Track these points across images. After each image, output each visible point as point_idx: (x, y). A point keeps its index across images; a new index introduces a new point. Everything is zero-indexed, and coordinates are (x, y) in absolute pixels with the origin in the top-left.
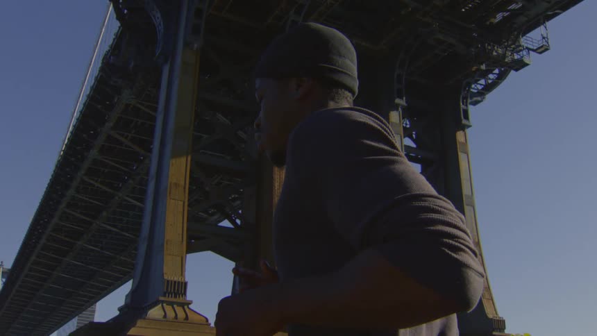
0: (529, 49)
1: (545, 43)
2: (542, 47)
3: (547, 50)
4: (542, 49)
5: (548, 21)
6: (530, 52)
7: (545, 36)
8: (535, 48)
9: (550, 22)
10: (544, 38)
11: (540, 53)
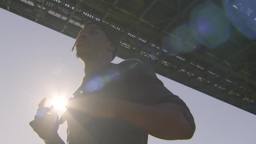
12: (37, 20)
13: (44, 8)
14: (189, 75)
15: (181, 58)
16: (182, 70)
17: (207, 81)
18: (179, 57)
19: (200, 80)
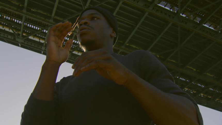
12: (42, 52)
14: (192, 93)
15: (183, 79)
16: (185, 89)
17: (208, 97)
18: (182, 79)
19: (202, 96)
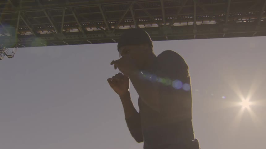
0: (5, 54)
1: (12, 55)
2: (10, 55)
3: (11, 58)
4: (10, 57)
5: (19, 47)
6: (5, 55)
7: (14, 52)
8: (8, 55)
9: (19, 48)
10: (13, 53)
11: (9, 58)
13: (168, 24)
